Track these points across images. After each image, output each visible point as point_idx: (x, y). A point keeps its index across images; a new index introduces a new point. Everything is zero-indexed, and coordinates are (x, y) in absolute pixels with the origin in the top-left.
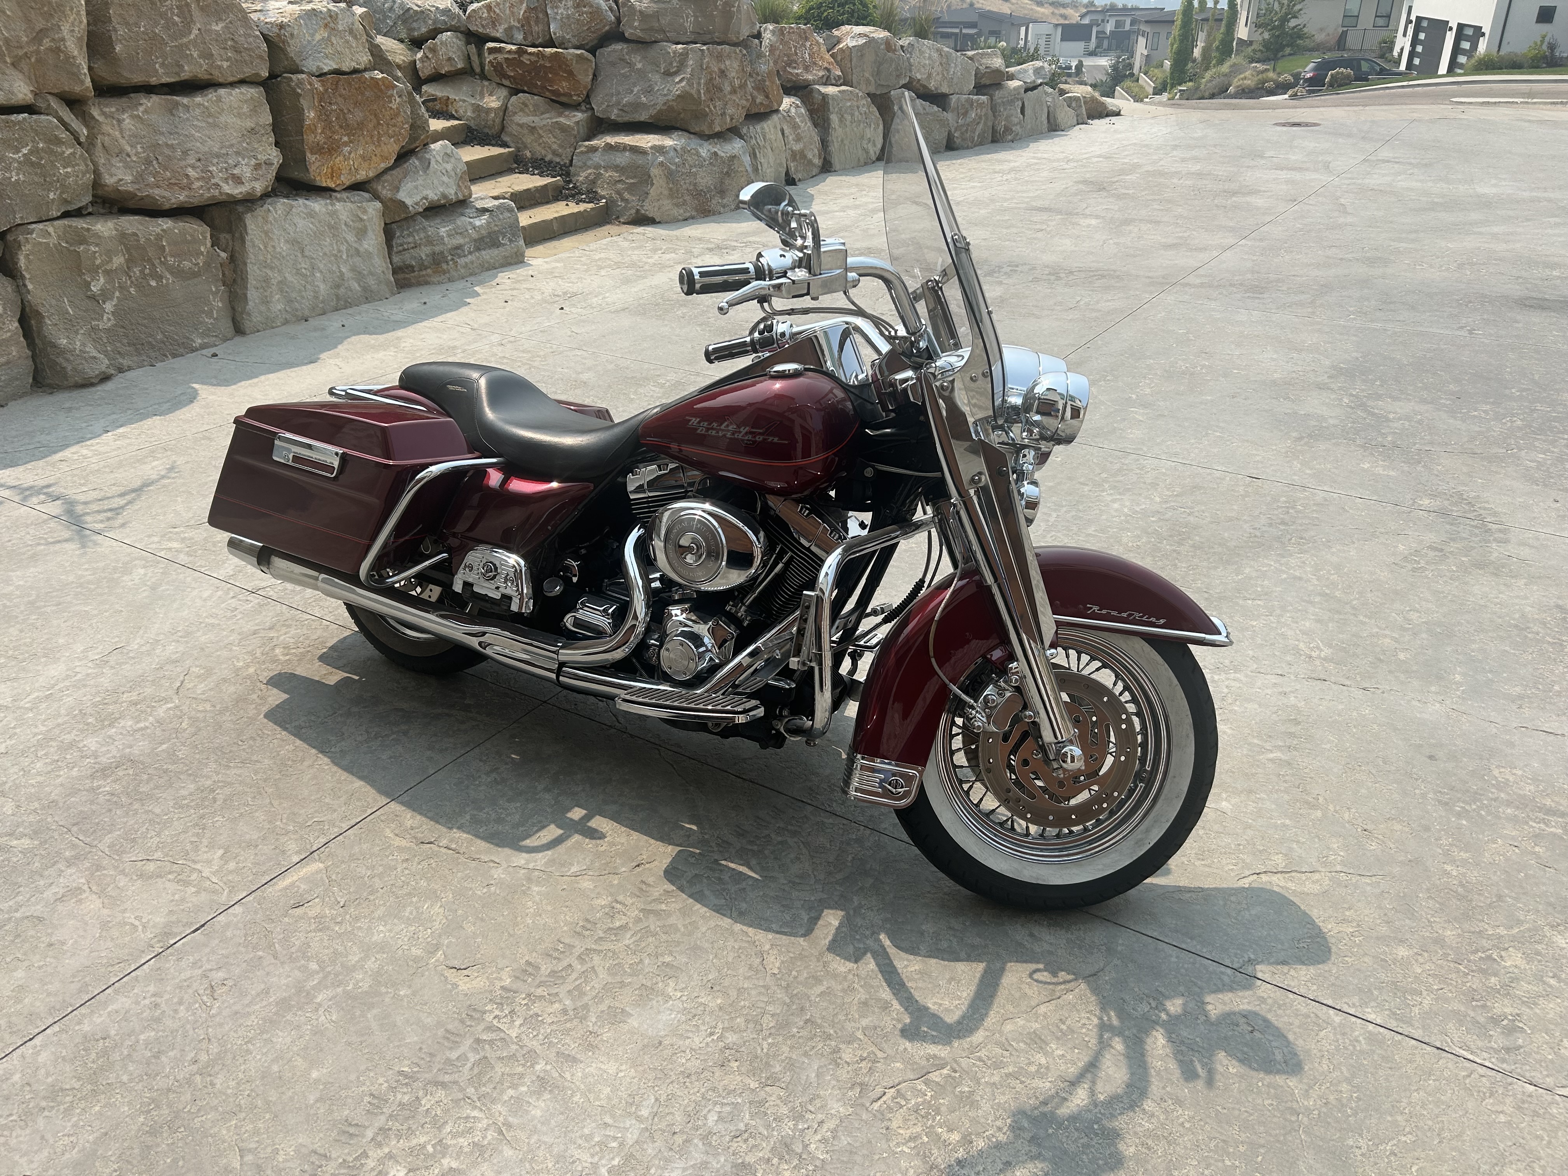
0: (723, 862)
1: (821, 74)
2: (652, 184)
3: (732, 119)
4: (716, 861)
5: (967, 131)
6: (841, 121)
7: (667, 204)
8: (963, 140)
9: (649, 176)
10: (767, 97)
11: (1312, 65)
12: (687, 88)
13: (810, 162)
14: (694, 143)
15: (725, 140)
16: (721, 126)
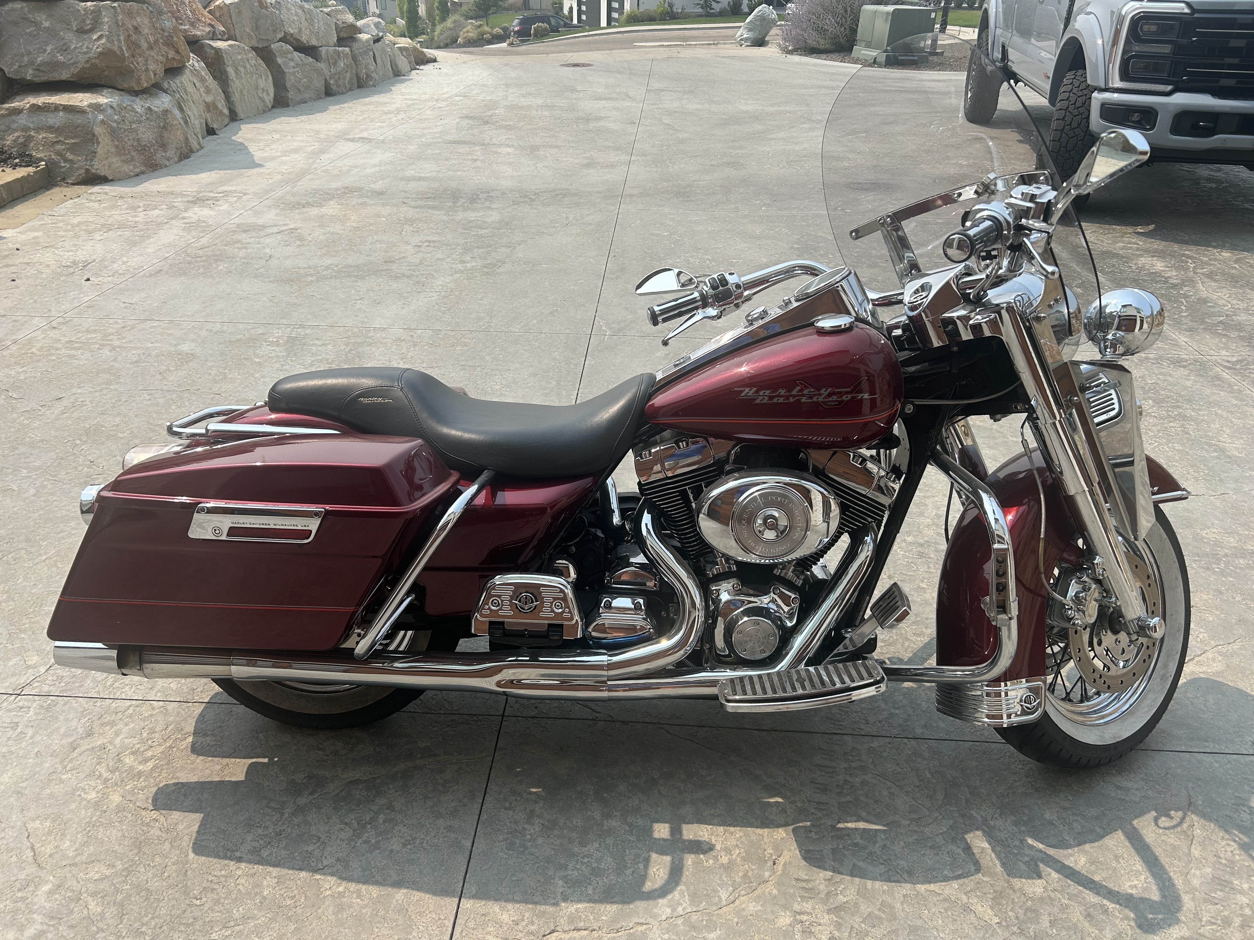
0: (840, 825)
1: (208, 29)
2: (98, 143)
3: (155, 75)
4: (833, 827)
5: (339, 78)
6: (237, 73)
7: (115, 161)
8: (338, 86)
9: (94, 135)
10: (177, 52)
11: (516, 21)
12: (108, 45)
13: (221, 112)
14: (127, 100)
15: (151, 95)
16: (147, 82)
